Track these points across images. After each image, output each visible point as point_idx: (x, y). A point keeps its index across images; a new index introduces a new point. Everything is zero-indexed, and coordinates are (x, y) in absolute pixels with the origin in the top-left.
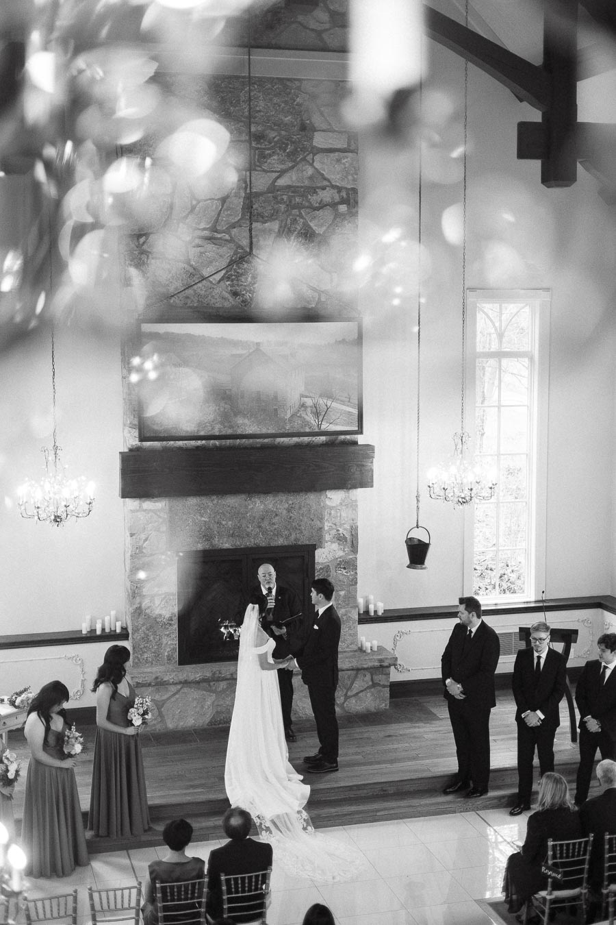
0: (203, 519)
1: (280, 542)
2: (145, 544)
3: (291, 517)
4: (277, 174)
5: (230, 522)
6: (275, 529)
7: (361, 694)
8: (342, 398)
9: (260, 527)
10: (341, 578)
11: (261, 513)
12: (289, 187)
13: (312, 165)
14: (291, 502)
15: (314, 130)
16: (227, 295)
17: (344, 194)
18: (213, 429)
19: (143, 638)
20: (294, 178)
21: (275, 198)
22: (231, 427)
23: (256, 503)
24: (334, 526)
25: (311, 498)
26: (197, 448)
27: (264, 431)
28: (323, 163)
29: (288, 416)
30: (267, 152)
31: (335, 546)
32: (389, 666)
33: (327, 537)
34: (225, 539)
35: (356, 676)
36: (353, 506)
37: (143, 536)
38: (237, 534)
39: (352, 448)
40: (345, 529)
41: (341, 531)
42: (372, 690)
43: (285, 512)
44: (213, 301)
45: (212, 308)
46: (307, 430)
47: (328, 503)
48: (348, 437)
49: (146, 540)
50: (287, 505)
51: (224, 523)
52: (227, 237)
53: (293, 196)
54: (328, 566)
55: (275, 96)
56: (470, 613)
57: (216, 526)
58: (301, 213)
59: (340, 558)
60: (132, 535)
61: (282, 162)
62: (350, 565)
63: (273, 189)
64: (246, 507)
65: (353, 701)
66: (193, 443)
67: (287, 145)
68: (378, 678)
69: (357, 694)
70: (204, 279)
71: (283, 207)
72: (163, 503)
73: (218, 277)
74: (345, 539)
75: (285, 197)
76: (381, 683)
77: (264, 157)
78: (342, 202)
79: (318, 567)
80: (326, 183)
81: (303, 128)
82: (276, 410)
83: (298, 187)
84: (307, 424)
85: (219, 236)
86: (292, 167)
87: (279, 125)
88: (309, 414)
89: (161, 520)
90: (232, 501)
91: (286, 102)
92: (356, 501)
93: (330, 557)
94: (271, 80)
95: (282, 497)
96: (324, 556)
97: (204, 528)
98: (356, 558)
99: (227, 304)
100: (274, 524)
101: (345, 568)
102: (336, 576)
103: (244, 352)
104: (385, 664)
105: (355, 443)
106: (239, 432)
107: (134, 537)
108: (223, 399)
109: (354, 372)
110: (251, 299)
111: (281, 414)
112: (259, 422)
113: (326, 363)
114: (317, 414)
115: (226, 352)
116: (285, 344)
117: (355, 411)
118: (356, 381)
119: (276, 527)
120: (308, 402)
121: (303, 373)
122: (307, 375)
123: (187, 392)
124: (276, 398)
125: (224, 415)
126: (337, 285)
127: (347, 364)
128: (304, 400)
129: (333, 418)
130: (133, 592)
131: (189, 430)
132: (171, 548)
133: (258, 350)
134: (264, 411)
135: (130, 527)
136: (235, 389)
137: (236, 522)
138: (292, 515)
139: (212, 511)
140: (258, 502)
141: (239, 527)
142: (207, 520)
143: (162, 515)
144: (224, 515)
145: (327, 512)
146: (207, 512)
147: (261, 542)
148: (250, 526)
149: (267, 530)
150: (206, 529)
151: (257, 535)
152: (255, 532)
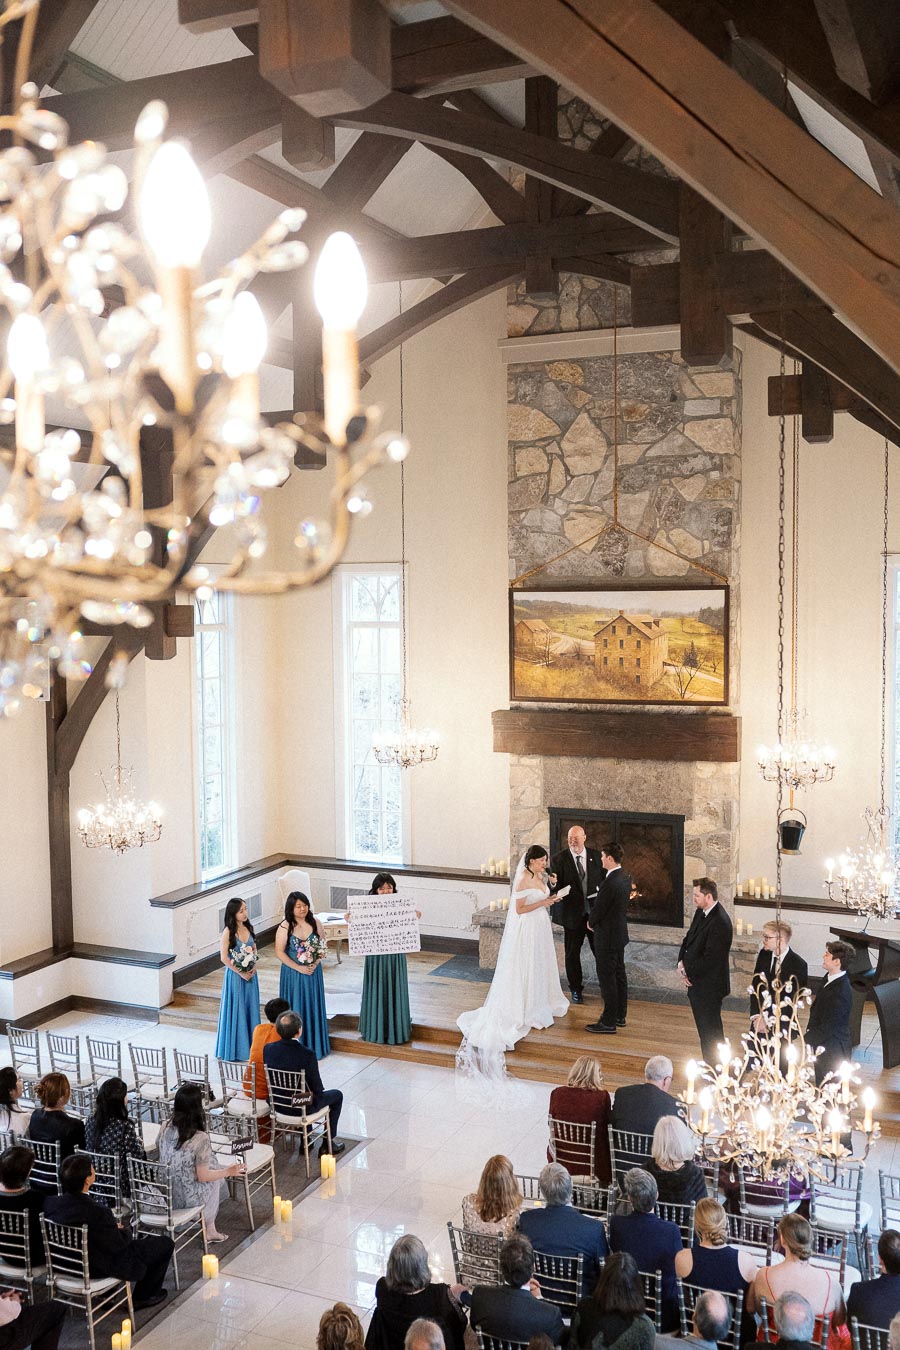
1: (649, 809)
2: (522, 796)
3: (660, 786)
4: (648, 445)
5: (600, 785)
6: (644, 796)
8: (708, 668)
9: (628, 792)
10: (713, 854)
11: (630, 778)
12: (659, 458)
13: (682, 433)
14: (659, 770)
15: (685, 399)
16: (599, 565)
17: (717, 460)
18: (577, 692)
20: (665, 448)
21: (645, 469)
23: (625, 768)
24: (704, 799)
25: (680, 769)
26: (570, 710)
27: (626, 697)
28: (694, 431)
29: (651, 683)
30: (638, 425)
31: (706, 820)
33: (697, 809)
34: (595, 800)
36: (724, 779)
37: (520, 789)
38: (606, 797)
39: (725, 719)
40: (716, 803)
41: (712, 804)
43: (654, 779)
44: (586, 570)
45: (584, 577)
46: (670, 699)
47: (699, 774)
48: (721, 708)
49: (523, 793)
50: (655, 774)
51: (594, 784)
52: (599, 509)
53: (662, 467)
54: (698, 839)
55: (646, 370)
56: (705, 894)
57: (586, 786)
58: (671, 482)
59: (712, 832)
60: (512, 787)
61: (653, 433)
62: (722, 841)
63: (643, 461)
64: (615, 771)
66: (566, 706)
67: (657, 416)
70: (576, 548)
71: (653, 477)
72: (539, 760)
73: (590, 546)
74: (717, 813)
75: (655, 468)
76: (745, 969)
77: (636, 431)
78: (714, 469)
79: (687, 839)
80: (697, 451)
81: (674, 398)
82: (638, 677)
83: (668, 457)
84: (669, 691)
85: (591, 508)
86: (662, 439)
87: (649, 398)
88: (672, 683)
89: (536, 776)
90: (603, 764)
91: (656, 375)
92: (728, 775)
93: (701, 830)
94: (642, 356)
95: (650, 764)
96: (691, 829)
98: (730, 835)
99: (599, 574)
100: (643, 790)
101: (717, 844)
102: (708, 850)
103: (607, 619)
104: (744, 949)
105: (729, 715)
106: (602, 697)
108: (587, 664)
109: (720, 641)
110: (622, 568)
111: (643, 682)
112: (622, 689)
113: (690, 631)
114: (681, 683)
115: (591, 619)
116: (648, 612)
117: (721, 682)
118: (722, 651)
119: (645, 793)
120: (671, 670)
121: (666, 641)
122: (671, 643)
123: (554, 657)
124: (639, 665)
125: (588, 680)
126: (709, 553)
127: (713, 633)
128: (667, 668)
129: (698, 687)
130: (512, 840)
131: (555, 692)
132: (545, 803)
133: (621, 618)
134: (626, 677)
135: (511, 780)
136: (598, 655)
137: (605, 785)
138: (660, 783)
139: (583, 771)
140: (627, 767)
141: (608, 790)
142: (578, 780)
143: (537, 771)
144: (595, 777)
145: (698, 784)
146: (579, 772)
147: (630, 807)
148: (619, 790)
149: (636, 796)
150: (577, 788)
151: (626, 800)
152: (623, 796)
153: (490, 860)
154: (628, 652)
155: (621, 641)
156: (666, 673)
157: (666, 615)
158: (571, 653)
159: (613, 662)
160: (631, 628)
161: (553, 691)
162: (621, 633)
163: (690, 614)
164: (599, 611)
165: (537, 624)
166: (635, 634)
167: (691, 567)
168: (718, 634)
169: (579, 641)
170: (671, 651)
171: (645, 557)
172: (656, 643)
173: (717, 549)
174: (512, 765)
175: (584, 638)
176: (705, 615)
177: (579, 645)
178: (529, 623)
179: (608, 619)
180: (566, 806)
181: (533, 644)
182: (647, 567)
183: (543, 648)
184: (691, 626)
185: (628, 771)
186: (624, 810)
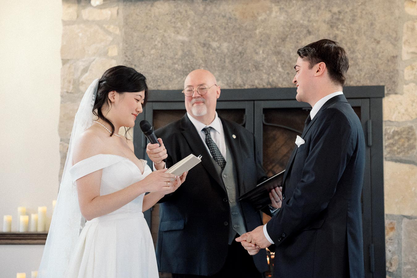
0: (180, 38)
2: (84, 77)
5: (225, 45)
9: (278, 53)
11: (281, 29)
14: (335, 10)
23: (271, 12)
33: (408, 74)
37: (81, 65)
47: (409, 10)
49: (85, 70)
50: (328, 16)
51: (215, 45)
54: (411, 128)
57: (201, 50)
60: (65, 62)
64: (254, 17)
72: (114, 10)
89: (110, 38)
93: (415, 113)
96: (401, 109)
97: (180, 53)
107: (68, 65)
135: (63, 50)
137: (235, 44)
138: (337, 32)
139: (195, 23)
140: (275, 9)
141: (240, 53)
142: (186, 39)
143: (112, 28)
144: (216, 32)
145: (408, 27)
146: (187, 26)
147: (281, 79)
148: (261, 52)
149: (291, 59)
150: (184, 56)
151: (274, 68)
152: (268, 61)
153: (20, 209)
174: (66, 23)
180: (163, 87)
185: (276, 17)
186: (269, 87)
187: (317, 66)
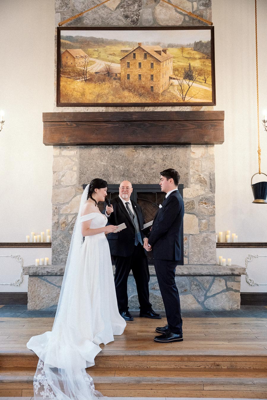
0: (102, 163)
2: (63, 179)
3: (165, 165)
5: (121, 166)
6: (154, 173)
7: (217, 296)
8: (200, 81)
9: (143, 170)
10: (203, 210)
11: (144, 161)
14: (165, 154)
16: (121, 18)
18: (108, 99)
19: (60, 244)
22: (120, 98)
23: (140, 154)
24: (197, 172)
27: (144, 101)
29: (161, 91)
31: (198, 187)
32: (239, 275)
33: (192, 180)
34: (118, 178)
35: (213, 281)
36: (211, 158)
37: (61, 174)
38: (126, 175)
40: (205, 175)
41: (202, 176)
42: (227, 293)
43: (161, 161)
44: (112, 21)
46: (175, 101)
47: (192, 155)
49: (63, 176)
50: (162, 157)
51: (117, 166)
54: (193, 201)
57: (111, 168)
59: (202, 195)
60: (54, 172)
62: (209, 201)
64: (133, 156)
65: (211, 300)
68: (230, 284)
69: (214, 295)
72: (75, 152)
73: (115, 5)
74: (205, 182)
76: (234, 289)
79: (185, 201)
82: (152, 87)
84: (175, 97)
88: (176, 90)
89: (74, 163)
90: (124, 152)
92: (213, 155)
93: (195, 194)
96: (187, 194)
97: (103, 169)
98: (214, 196)
100: (153, 169)
101: (205, 203)
102: (199, 208)
106: (126, 101)
107: (56, 174)
108: (115, 79)
109: (209, 63)
110: (137, 20)
111: (156, 90)
112: (140, 95)
113: (188, 56)
114: (182, 91)
115: (118, 49)
116: (158, 44)
117: (210, 89)
118: (210, 69)
119: (154, 171)
120: (175, 82)
121: (172, 63)
122: (175, 64)
123: (91, 75)
124: (152, 79)
125: (116, 90)
126: (196, 11)
127: (203, 58)
128: (172, 81)
129: (194, 93)
130: (54, 212)
131: (91, 98)
132: (80, 182)
133: (139, 48)
134: (143, 87)
135: (53, 168)
136: (123, 73)
137: (125, 166)
138: (165, 163)
139: (109, 158)
140: (141, 153)
141: (128, 170)
142: (105, 164)
143: (74, 159)
144: (117, 161)
145: (192, 162)
146: (106, 159)
147: (144, 181)
148: (136, 170)
149: (148, 173)
150: (105, 170)
151: (141, 176)
152: (139, 174)
153: (32, 233)
154: (145, 70)
155: (140, 64)
156: (172, 84)
157: (171, 46)
158: (103, 72)
159: (134, 78)
160: (146, 55)
161: (90, 98)
162: (140, 58)
163: (187, 45)
164: (124, 44)
165: (78, 52)
166: (149, 58)
167: (184, 19)
168: (207, 58)
169: (109, 63)
170: (175, 70)
171: (153, 13)
172: (165, 64)
173: (202, 8)
174: (54, 157)
175: (113, 62)
176: (198, 46)
177: (109, 66)
178: (72, 51)
179: (130, 49)
181: (75, 66)
182: (155, 19)
183: (82, 68)
184: (189, 53)
185: (142, 156)
186: (139, 184)
187: (170, 180)
